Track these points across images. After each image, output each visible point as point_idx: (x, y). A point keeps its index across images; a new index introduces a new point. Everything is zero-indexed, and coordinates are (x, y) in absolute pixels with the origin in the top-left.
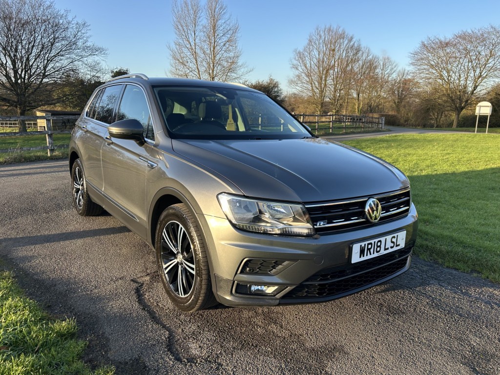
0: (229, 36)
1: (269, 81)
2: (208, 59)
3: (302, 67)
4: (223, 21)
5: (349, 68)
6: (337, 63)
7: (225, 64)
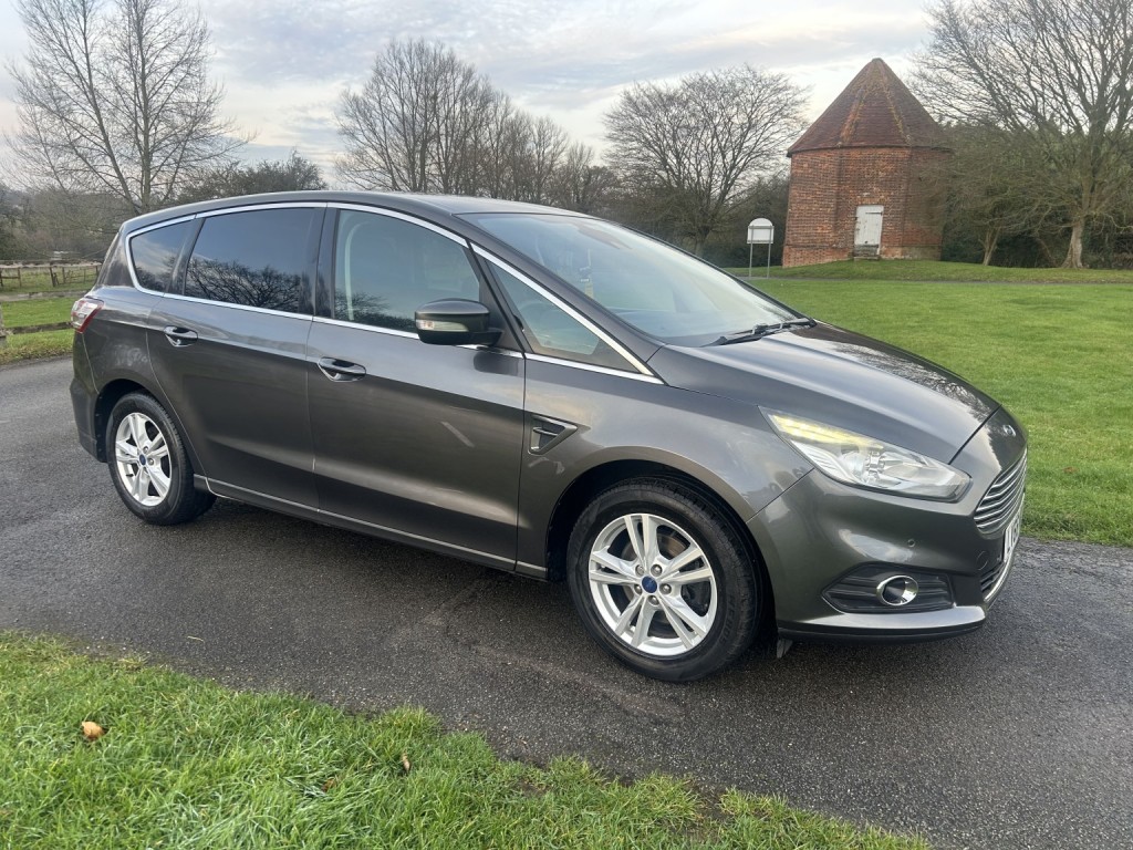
0: (181, 50)
1: (292, 165)
2: (132, 106)
3: (367, 133)
4: (163, 12)
5: (470, 141)
6: (443, 127)
7: (178, 120)
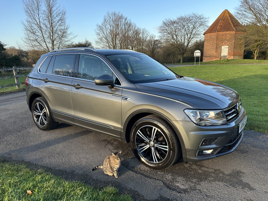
0: (60, 17)
1: (85, 42)
2: (49, 30)
3: (102, 34)
4: (56, 8)
5: (126, 35)
6: (120, 32)
7: (60, 33)
